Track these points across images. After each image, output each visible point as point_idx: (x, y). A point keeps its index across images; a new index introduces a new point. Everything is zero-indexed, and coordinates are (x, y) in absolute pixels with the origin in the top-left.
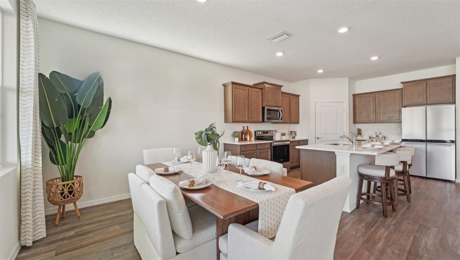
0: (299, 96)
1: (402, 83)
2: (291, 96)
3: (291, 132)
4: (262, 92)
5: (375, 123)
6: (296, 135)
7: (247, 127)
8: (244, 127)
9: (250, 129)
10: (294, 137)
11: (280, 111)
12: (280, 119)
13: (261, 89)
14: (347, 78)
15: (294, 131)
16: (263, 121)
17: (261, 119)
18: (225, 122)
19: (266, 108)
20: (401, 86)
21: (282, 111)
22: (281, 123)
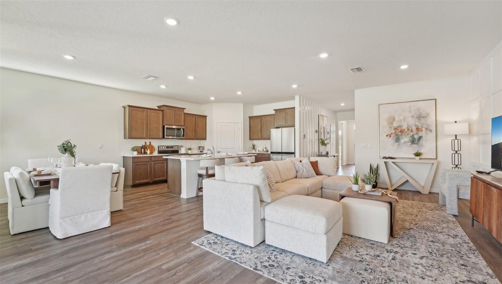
0: (206, 116)
1: (274, 110)
2: (196, 116)
3: (200, 147)
4: (163, 113)
5: (261, 139)
6: (204, 150)
7: (150, 142)
8: (146, 143)
9: (152, 144)
10: (202, 151)
11: (182, 130)
12: (182, 136)
13: (163, 111)
14: (242, 104)
15: (203, 146)
16: (164, 137)
17: (161, 136)
18: (124, 139)
19: (166, 127)
20: (273, 112)
21: (183, 129)
22: (184, 139)
